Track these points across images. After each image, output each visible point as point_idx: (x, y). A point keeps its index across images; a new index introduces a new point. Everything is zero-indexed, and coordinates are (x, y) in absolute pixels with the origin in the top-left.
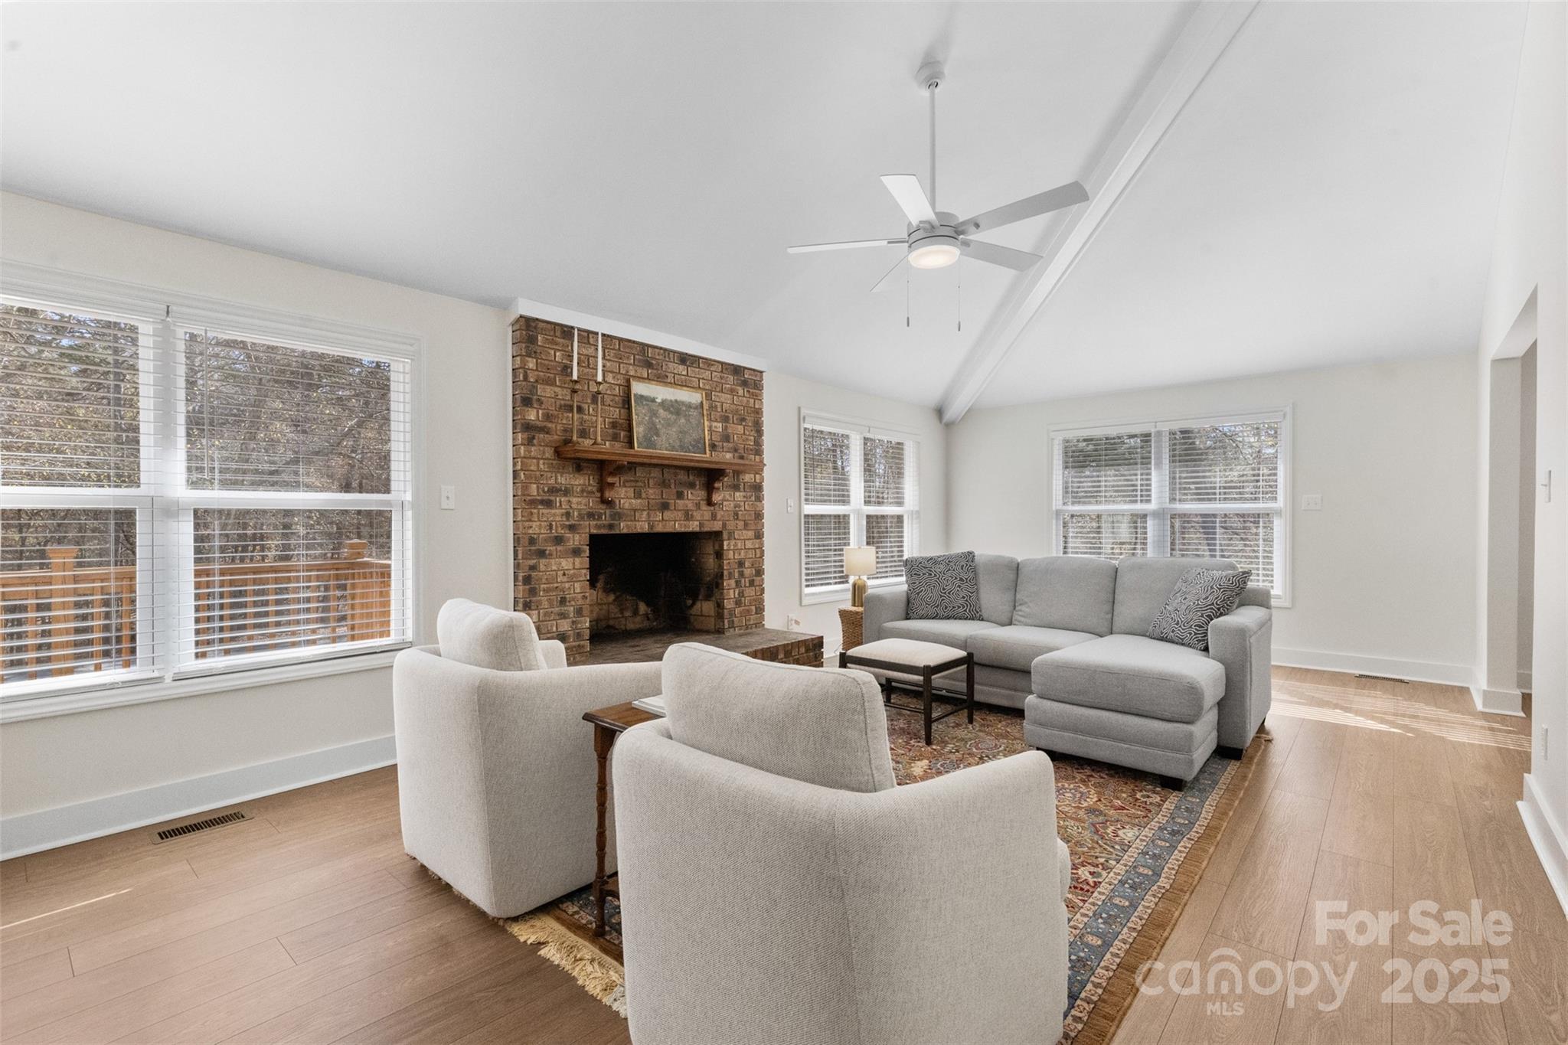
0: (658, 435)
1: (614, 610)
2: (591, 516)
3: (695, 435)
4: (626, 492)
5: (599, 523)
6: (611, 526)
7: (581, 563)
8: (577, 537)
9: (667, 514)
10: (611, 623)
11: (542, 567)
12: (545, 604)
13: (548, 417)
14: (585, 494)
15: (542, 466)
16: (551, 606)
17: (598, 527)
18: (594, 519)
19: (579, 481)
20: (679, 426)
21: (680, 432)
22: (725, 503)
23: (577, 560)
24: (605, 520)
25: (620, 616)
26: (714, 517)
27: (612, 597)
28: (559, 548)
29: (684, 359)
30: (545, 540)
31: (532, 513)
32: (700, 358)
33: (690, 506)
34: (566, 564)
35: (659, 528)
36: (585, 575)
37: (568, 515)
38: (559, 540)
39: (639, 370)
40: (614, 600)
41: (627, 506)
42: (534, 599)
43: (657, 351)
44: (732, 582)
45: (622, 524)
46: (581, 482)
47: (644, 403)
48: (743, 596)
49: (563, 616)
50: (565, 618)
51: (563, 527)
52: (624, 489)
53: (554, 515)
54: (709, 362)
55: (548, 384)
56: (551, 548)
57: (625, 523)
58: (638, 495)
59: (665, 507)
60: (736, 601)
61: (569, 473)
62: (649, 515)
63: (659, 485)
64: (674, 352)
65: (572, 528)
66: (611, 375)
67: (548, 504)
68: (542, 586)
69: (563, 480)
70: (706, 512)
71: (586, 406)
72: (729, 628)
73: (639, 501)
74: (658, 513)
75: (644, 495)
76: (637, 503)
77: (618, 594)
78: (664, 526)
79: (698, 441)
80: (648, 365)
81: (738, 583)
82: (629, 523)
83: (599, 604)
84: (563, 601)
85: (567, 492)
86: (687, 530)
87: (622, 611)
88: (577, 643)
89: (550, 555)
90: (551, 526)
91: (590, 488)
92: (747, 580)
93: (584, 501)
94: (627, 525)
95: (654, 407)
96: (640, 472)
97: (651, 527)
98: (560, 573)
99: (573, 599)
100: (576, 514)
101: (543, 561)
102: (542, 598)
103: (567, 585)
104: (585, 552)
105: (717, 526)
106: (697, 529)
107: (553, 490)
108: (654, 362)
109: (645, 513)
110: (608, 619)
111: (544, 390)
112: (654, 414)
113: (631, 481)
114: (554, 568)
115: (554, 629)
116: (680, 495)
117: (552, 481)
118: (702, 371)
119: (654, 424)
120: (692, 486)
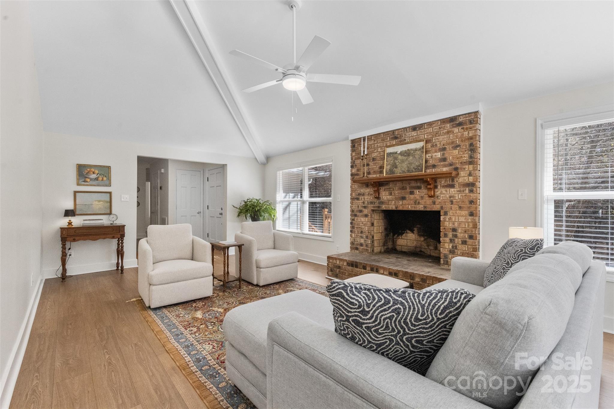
0: (396, 168)
1: (424, 245)
2: (371, 203)
3: (417, 164)
4: (385, 193)
5: (374, 205)
6: (379, 207)
7: (368, 220)
8: (366, 210)
9: (405, 202)
10: (423, 250)
11: (355, 220)
12: (356, 232)
13: (358, 170)
14: (369, 195)
15: (356, 187)
16: (358, 233)
17: (374, 207)
18: (373, 204)
19: (367, 190)
20: (409, 161)
21: (409, 164)
22: (441, 196)
23: (367, 219)
24: (377, 204)
25: (427, 248)
26: (434, 203)
27: (422, 239)
28: (361, 214)
29: (414, 128)
30: (357, 211)
31: (353, 202)
32: (424, 124)
33: (418, 197)
34: (363, 219)
35: (401, 208)
36: (369, 224)
37: (364, 203)
38: (361, 211)
39: (392, 142)
40: (424, 240)
41: (385, 199)
42: (353, 230)
43: (400, 130)
44: (447, 240)
45: (383, 206)
46: (368, 191)
47: (392, 155)
48: (456, 248)
49: (362, 237)
50: (362, 238)
51: (362, 207)
52: (384, 192)
53: (359, 203)
54: (430, 124)
55: (358, 159)
56: (358, 214)
57: (384, 206)
58: (391, 194)
59: (403, 198)
60: (450, 250)
61: (364, 188)
62: (395, 202)
63: (401, 189)
64: (409, 127)
65: (365, 207)
66: (380, 148)
67: (358, 199)
68: (356, 226)
69: (362, 191)
70: (429, 201)
71: (370, 163)
72: (444, 264)
73: (391, 196)
74: (400, 202)
75: (393, 194)
76: (389, 197)
77: (426, 238)
78: (403, 207)
79: (419, 166)
80: (396, 138)
81: (451, 241)
82: (386, 206)
83: (416, 240)
84: (362, 232)
85: (363, 195)
86: (415, 209)
87: (428, 246)
88: (366, 248)
89: (358, 216)
90: (358, 206)
91: (371, 193)
92: (459, 240)
93: (369, 198)
94: (385, 207)
95: (395, 155)
96: (391, 185)
97: (397, 208)
98: (361, 222)
99: (365, 232)
100: (366, 202)
101: (356, 218)
102: (356, 230)
103: (363, 227)
104: (369, 216)
105: (436, 208)
106: (422, 209)
107: (359, 194)
108: (399, 136)
109: (393, 202)
110: (420, 248)
111: (357, 162)
112: (396, 159)
113: (387, 189)
114: (359, 220)
115: (359, 241)
116: (412, 193)
117: (359, 192)
118: (427, 129)
119: (395, 164)
120: (419, 188)
